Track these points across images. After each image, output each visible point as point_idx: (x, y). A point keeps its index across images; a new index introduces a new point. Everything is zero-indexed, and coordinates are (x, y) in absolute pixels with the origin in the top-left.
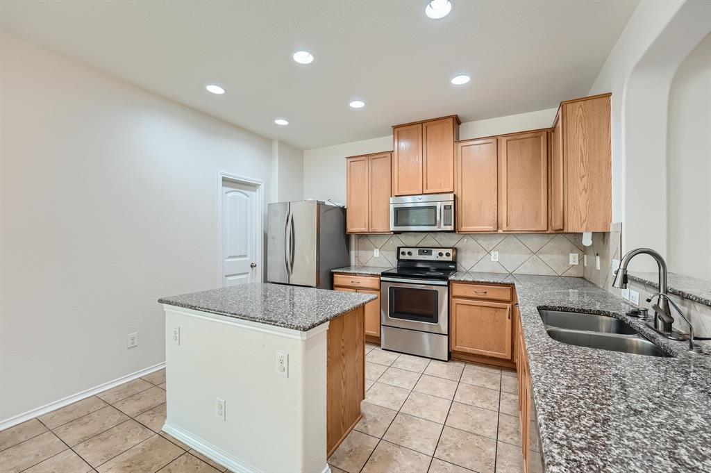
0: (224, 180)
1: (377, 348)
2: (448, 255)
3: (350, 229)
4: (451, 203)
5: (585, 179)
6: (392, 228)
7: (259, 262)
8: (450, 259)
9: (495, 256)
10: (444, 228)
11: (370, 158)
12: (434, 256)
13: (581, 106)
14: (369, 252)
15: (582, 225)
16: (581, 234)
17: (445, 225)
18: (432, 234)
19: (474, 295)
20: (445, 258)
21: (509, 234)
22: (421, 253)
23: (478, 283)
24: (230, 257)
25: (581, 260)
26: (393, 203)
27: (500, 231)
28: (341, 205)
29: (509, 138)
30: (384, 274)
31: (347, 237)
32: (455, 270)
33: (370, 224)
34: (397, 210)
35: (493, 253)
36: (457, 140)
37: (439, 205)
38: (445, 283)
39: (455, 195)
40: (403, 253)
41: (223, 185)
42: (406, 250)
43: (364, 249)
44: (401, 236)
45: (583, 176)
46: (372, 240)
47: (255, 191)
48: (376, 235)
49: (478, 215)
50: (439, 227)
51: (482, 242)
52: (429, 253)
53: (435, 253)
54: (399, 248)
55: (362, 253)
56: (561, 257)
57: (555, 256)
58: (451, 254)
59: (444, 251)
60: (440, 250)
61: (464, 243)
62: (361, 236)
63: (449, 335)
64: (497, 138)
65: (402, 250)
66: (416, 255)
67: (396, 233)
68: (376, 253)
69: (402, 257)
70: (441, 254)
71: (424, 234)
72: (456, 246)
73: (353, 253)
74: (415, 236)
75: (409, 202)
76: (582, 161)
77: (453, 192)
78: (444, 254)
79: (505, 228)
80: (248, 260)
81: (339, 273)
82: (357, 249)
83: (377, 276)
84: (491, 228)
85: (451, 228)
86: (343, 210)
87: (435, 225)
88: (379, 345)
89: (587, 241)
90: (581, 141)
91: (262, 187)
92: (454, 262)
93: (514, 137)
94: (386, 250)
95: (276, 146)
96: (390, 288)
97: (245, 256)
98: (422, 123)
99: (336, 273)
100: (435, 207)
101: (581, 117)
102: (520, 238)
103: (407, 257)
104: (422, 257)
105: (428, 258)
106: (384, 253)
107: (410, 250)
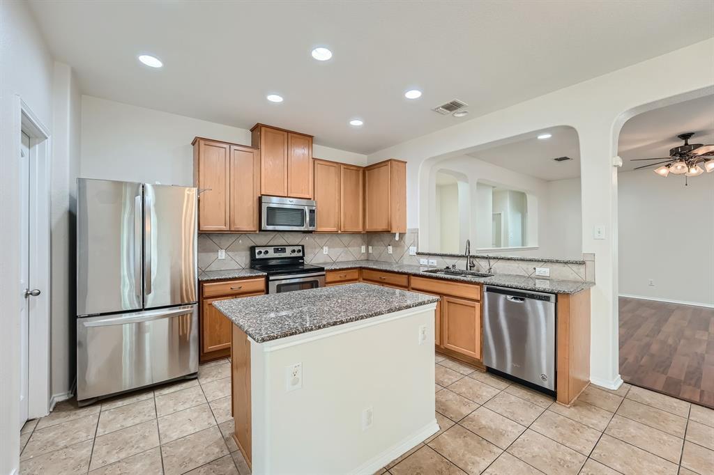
2: (298, 251)
3: (205, 226)
6: (264, 226)
8: (301, 254)
9: (326, 250)
11: (233, 148)
12: (288, 253)
14: (211, 254)
18: (282, 234)
19: (339, 279)
20: (296, 254)
22: (276, 251)
23: (342, 269)
25: (367, 249)
26: (265, 202)
27: (339, 232)
29: (345, 167)
33: (232, 223)
34: (268, 210)
40: (259, 253)
42: (263, 250)
43: (205, 250)
44: (252, 236)
46: (216, 240)
49: (327, 219)
51: (318, 240)
52: (283, 250)
53: (289, 250)
54: (252, 248)
56: (358, 248)
57: (355, 248)
58: (301, 250)
59: (296, 248)
60: (293, 248)
61: (307, 241)
66: (271, 254)
68: (222, 254)
69: (258, 256)
70: (293, 251)
72: (301, 243)
79: (343, 229)
83: (262, 276)
89: (397, 237)
91: (48, 142)
92: (302, 257)
93: (348, 166)
94: (234, 251)
96: (277, 286)
103: (262, 256)
104: (277, 255)
105: (283, 255)
106: (230, 253)
107: (267, 249)
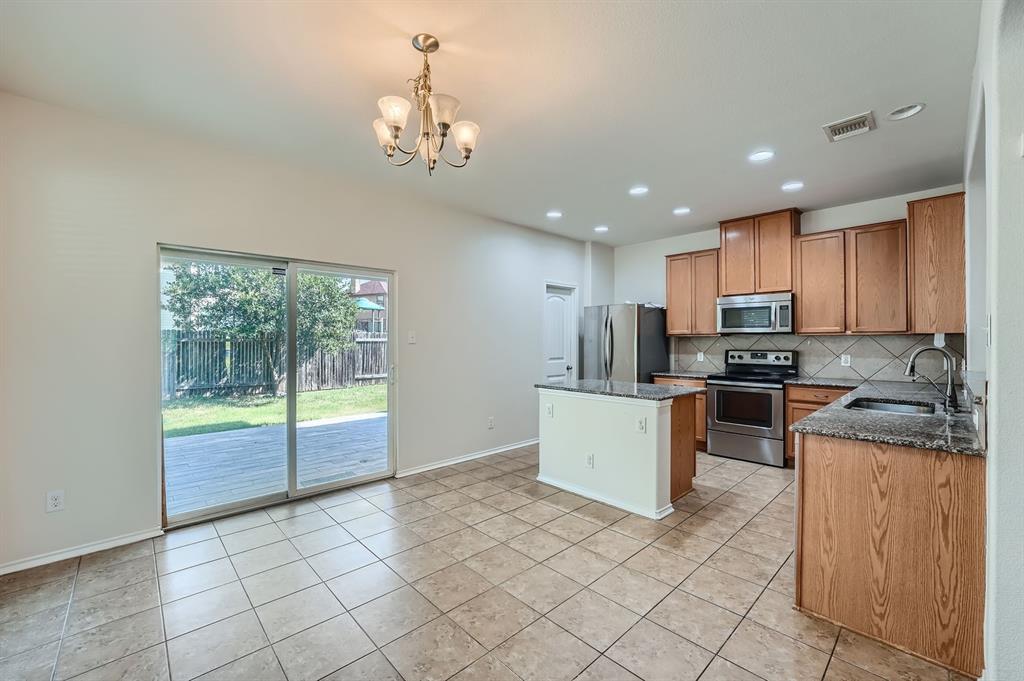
0: (548, 287)
1: (703, 454)
2: (786, 358)
3: (671, 331)
4: (789, 304)
5: (934, 280)
6: (719, 329)
7: (575, 365)
8: (790, 363)
9: (845, 360)
10: (779, 329)
11: (693, 256)
12: (771, 359)
13: (930, 205)
14: (692, 356)
15: (931, 326)
16: (933, 334)
17: (781, 326)
18: (768, 337)
19: (815, 399)
20: (782, 362)
21: (861, 335)
22: (754, 356)
23: (818, 386)
24: (551, 359)
26: (720, 304)
27: (849, 332)
28: (660, 306)
29: (858, 231)
30: (710, 377)
31: (666, 339)
32: (796, 376)
33: (694, 326)
34: (725, 312)
35: (843, 357)
36: (796, 232)
37: (773, 306)
38: (781, 386)
39: (793, 295)
40: (733, 357)
41: (547, 292)
42: (736, 354)
43: (686, 352)
44: (731, 339)
45: (933, 277)
46: (696, 343)
47: (570, 294)
48: (699, 337)
49: (821, 315)
50: (775, 328)
51: (829, 344)
52: (764, 356)
53: (772, 356)
54: (727, 352)
55: (682, 357)
58: (791, 357)
59: (782, 355)
60: (776, 354)
61: (805, 347)
62: (682, 338)
63: (784, 440)
64: (843, 231)
65: (731, 353)
66: (747, 359)
67: (723, 335)
68: (700, 357)
69: (730, 361)
70: (778, 358)
71: (758, 336)
72: (797, 349)
73: (672, 357)
74: (746, 338)
75: (740, 302)
76: (931, 261)
77: (790, 291)
78: (782, 357)
79: (854, 329)
80: (565, 362)
81: (660, 376)
82: (678, 352)
83: (703, 379)
84: (837, 329)
85: (789, 329)
86: (663, 312)
87: (770, 326)
88: (706, 451)
89: (939, 342)
90: (930, 241)
91: (576, 291)
92: (795, 366)
93: (864, 229)
94: (712, 354)
95: (589, 248)
96: (718, 391)
97: (562, 358)
98: (753, 217)
99: (656, 376)
100: (770, 308)
101: (930, 217)
102: (877, 339)
103: (737, 361)
104: (755, 361)
105: (762, 362)
106: (709, 357)
107: (741, 353)
